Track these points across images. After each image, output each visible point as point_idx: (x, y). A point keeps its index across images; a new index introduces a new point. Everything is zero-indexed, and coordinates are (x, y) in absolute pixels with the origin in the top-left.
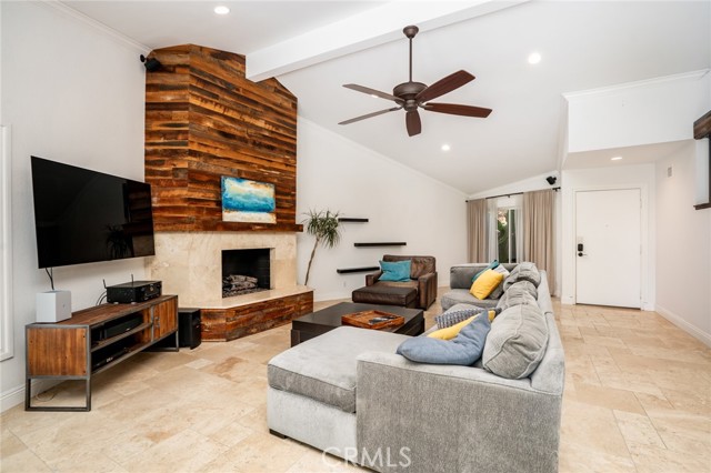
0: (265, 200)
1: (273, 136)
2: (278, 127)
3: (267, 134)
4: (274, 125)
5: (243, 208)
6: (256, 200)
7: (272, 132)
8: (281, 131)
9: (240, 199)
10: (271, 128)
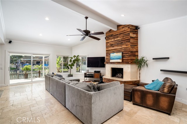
0: (119, 56)
1: (122, 40)
2: (123, 37)
3: (120, 40)
4: (122, 37)
5: (114, 59)
6: (116, 57)
7: (122, 39)
8: (125, 37)
9: (113, 57)
10: (121, 38)
